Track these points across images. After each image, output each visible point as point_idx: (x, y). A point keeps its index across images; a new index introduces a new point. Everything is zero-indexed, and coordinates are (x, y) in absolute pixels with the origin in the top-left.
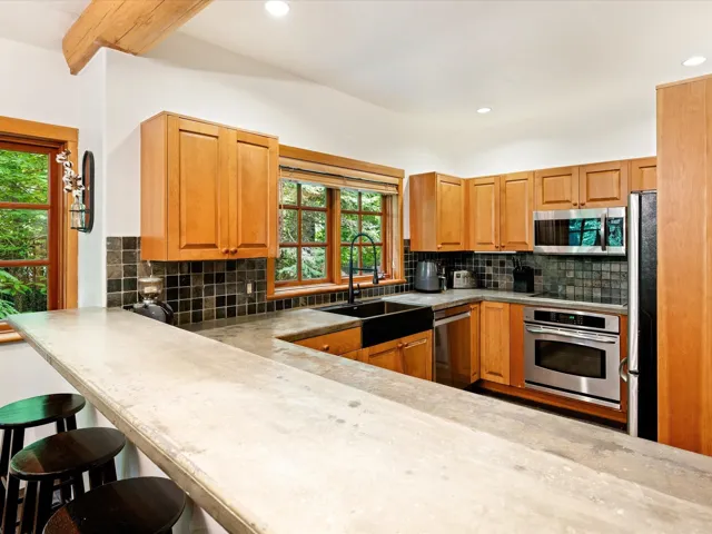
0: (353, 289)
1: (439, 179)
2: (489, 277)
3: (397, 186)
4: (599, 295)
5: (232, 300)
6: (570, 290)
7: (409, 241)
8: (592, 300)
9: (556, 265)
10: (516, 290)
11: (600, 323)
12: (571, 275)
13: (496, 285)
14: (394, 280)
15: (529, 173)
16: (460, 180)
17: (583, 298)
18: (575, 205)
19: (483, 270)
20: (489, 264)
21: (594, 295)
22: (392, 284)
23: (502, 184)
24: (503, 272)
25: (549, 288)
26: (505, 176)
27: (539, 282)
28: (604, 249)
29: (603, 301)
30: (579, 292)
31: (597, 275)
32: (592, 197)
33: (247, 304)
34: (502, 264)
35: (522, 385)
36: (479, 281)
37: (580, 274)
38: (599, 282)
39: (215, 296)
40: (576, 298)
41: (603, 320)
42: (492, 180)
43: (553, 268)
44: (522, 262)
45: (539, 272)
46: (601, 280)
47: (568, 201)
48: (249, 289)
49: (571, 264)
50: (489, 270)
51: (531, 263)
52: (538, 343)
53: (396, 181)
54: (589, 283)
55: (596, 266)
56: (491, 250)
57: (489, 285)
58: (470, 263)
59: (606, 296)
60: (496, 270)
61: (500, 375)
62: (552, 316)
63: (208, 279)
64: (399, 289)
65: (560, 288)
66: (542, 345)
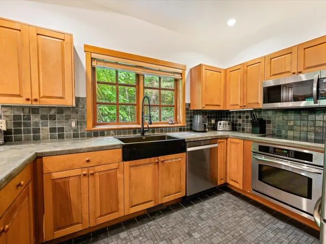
0: (143, 128)
1: (204, 68)
2: (240, 125)
3: (181, 74)
4: (313, 137)
5: (62, 129)
6: (290, 133)
7: (189, 104)
8: (307, 140)
9: (281, 117)
10: (253, 132)
11: (309, 157)
12: (292, 123)
13: (243, 129)
14: (179, 125)
15: (261, 58)
16: (221, 69)
17: (300, 139)
18: (294, 73)
19: (237, 121)
20: (240, 117)
21: (309, 136)
22: (178, 127)
23: (245, 68)
24: (247, 122)
25: (276, 132)
26: (247, 63)
27: (269, 128)
28: (316, 102)
29: (316, 141)
30: (297, 134)
31: (312, 123)
32: (307, 66)
33: (72, 132)
34: (247, 117)
35: (250, 191)
36: (234, 128)
37: (298, 122)
38: (313, 128)
39: (49, 127)
40: (294, 138)
41: (312, 155)
42: (238, 67)
43: (279, 119)
44: (258, 116)
45: (269, 122)
46: (315, 126)
47: (288, 72)
48: (73, 124)
49: (292, 116)
50: (240, 121)
51: (264, 116)
52: (260, 166)
53: (180, 71)
54: (305, 129)
55: (311, 117)
56: (238, 109)
57: (239, 129)
58: (230, 117)
59: (319, 138)
60: (243, 121)
61: (237, 182)
62: (271, 150)
63: (43, 117)
64: (181, 129)
65: (283, 132)
66: (264, 169)
